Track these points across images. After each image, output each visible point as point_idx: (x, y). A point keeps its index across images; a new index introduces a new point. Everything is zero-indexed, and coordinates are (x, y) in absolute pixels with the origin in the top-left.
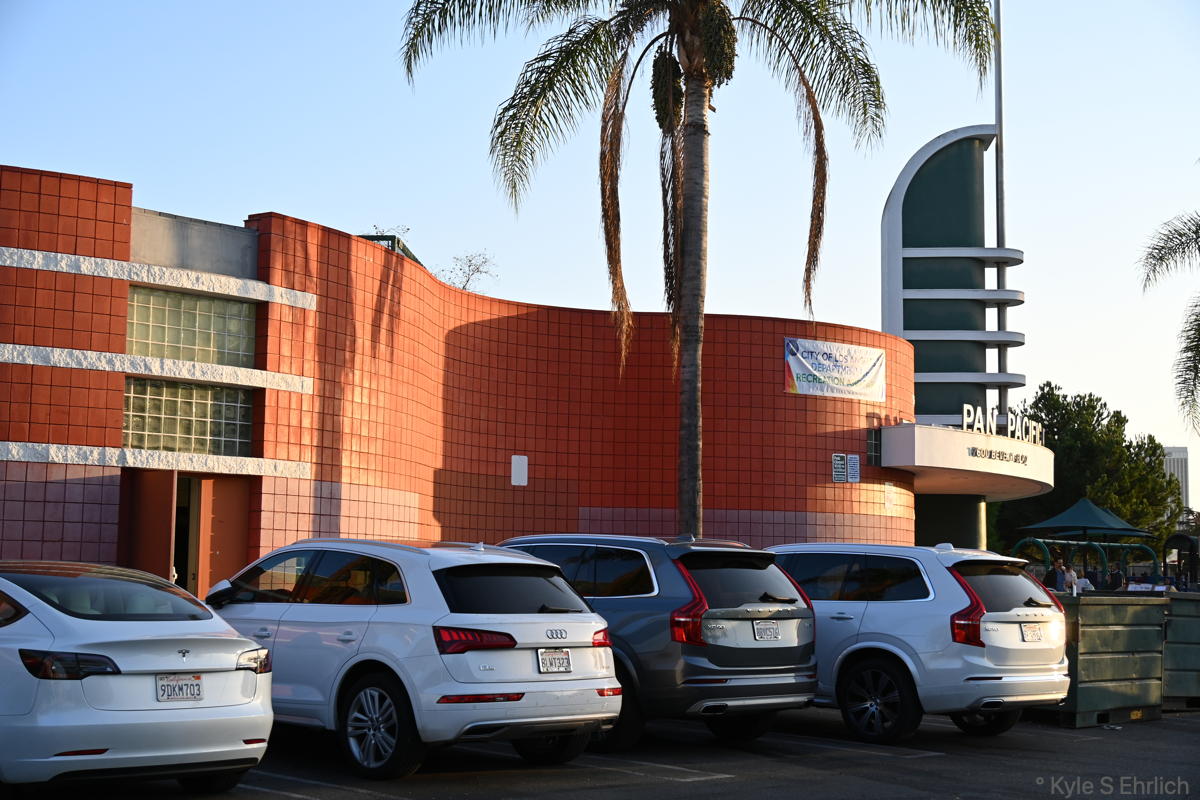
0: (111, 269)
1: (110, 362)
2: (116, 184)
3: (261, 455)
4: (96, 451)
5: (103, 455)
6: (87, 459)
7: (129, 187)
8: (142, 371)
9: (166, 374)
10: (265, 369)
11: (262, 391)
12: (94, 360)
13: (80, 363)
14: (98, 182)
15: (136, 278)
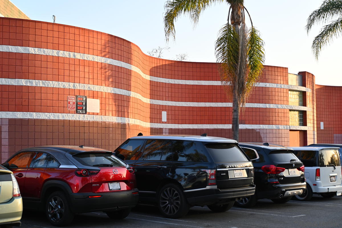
0: (286, 86)
1: (287, 107)
2: (286, 68)
3: (306, 126)
4: (286, 126)
5: (287, 127)
6: (285, 128)
7: (287, 68)
8: (291, 109)
9: (295, 109)
10: (306, 106)
11: (306, 111)
12: (284, 106)
13: (283, 108)
14: (283, 68)
15: (290, 88)
